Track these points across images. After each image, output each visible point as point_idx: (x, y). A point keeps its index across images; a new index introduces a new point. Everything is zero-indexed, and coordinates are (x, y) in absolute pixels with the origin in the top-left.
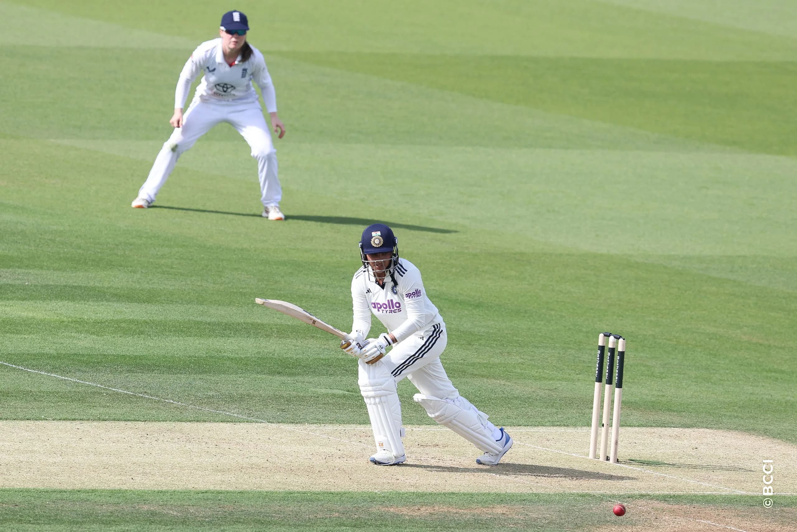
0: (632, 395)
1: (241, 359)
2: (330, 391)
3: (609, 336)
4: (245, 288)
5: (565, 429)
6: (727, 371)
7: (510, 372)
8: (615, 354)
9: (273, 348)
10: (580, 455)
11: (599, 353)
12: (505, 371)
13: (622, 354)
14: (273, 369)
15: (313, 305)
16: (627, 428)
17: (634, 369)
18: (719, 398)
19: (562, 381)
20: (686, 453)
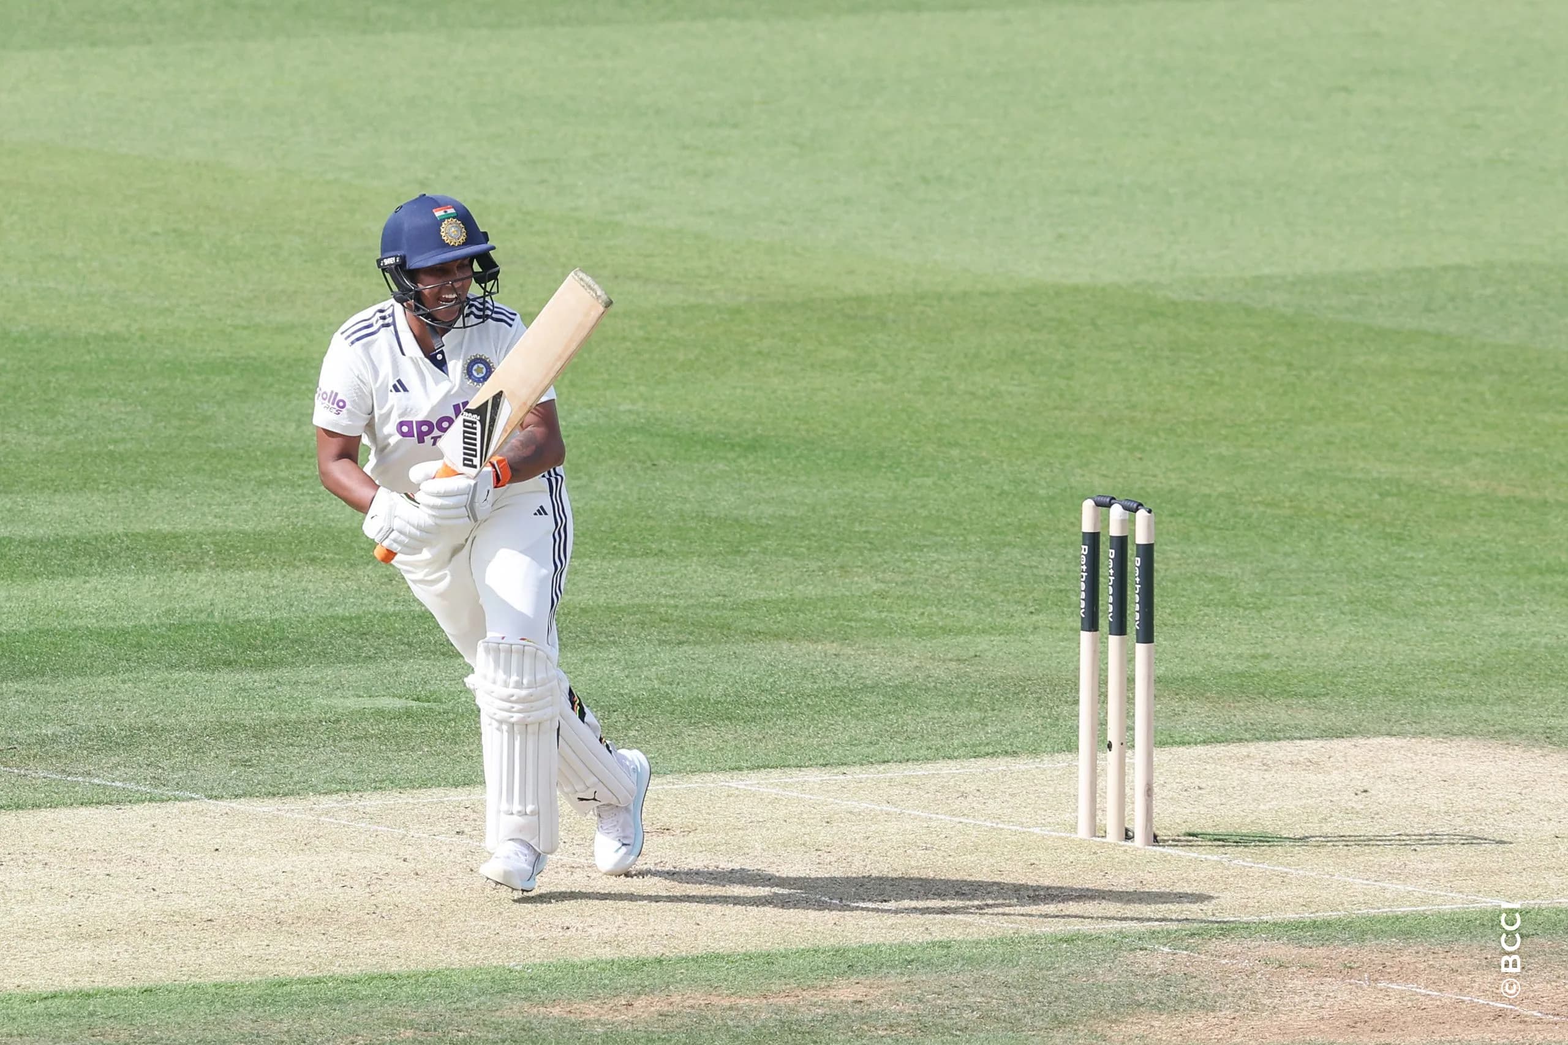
0: (1182, 659)
1: (124, 632)
2: (368, 703)
3: (1109, 505)
4: (123, 440)
5: (1007, 762)
6: (1435, 579)
7: (850, 620)
8: (1129, 552)
9: (209, 596)
10: (1054, 831)
11: (1086, 553)
12: (836, 618)
13: (1147, 551)
14: (213, 654)
15: (306, 474)
16: (1174, 749)
17: (1184, 590)
18: (1416, 653)
19: (991, 634)
20: (1339, 806)
